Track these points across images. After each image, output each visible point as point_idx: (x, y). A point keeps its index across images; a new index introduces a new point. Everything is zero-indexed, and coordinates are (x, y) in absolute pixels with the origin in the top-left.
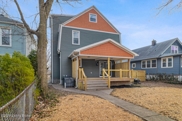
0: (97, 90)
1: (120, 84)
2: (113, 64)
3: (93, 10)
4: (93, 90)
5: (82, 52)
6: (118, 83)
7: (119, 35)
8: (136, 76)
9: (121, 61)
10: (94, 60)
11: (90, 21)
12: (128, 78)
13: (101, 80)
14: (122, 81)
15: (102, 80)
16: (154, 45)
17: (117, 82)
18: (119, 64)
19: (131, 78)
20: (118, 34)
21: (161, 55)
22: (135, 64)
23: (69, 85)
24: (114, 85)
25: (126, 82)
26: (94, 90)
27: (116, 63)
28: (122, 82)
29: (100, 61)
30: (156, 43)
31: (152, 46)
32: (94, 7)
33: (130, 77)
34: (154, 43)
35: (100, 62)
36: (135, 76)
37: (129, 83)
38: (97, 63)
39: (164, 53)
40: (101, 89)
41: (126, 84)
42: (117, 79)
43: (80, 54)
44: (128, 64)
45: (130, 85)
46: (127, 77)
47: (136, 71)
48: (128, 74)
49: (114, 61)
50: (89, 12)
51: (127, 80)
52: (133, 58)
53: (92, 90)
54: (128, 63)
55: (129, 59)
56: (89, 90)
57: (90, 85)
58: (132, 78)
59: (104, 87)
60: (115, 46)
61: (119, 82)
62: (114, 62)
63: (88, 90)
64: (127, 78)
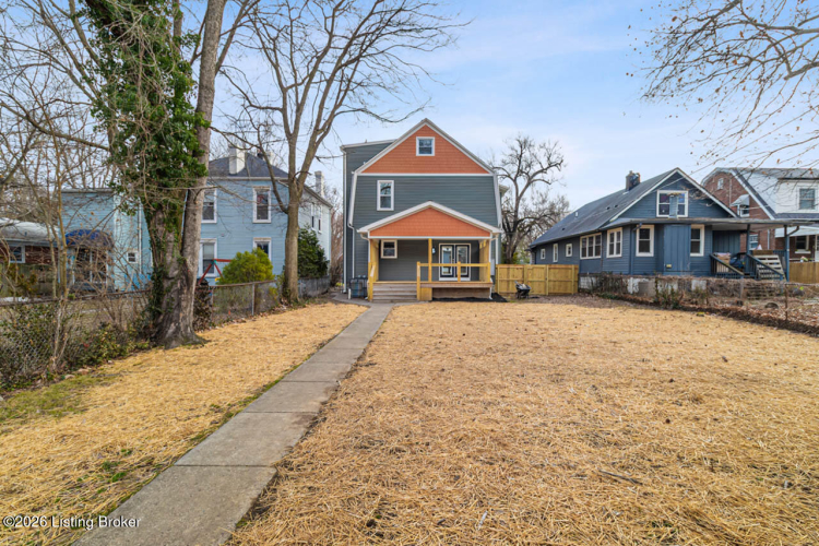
0: (392, 302)
2: (476, 250)
3: (426, 128)
5: (373, 232)
7: (492, 177)
8: (544, 280)
11: (418, 154)
13: (410, 284)
14: (459, 287)
15: (413, 284)
16: (630, 189)
20: (491, 174)
21: (608, 222)
22: (571, 246)
23: (358, 294)
25: (477, 290)
26: (387, 301)
27: (480, 247)
29: (440, 244)
30: (638, 178)
31: (626, 190)
32: (426, 120)
34: (633, 181)
35: (442, 246)
36: (540, 280)
37: (487, 294)
38: (433, 248)
39: (620, 217)
40: (399, 300)
41: (478, 295)
42: (449, 284)
43: (371, 235)
45: (490, 299)
47: (544, 266)
50: (417, 134)
56: (377, 301)
57: (384, 292)
59: (410, 297)
63: (375, 301)
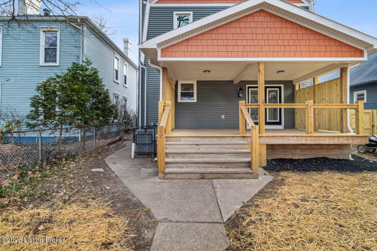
0: (203, 176)
1: (306, 152)
2: (289, 92)
4: (187, 176)
5: (166, 50)
6: (298, 151)
8: (371, 128)
9: (314, 79)
10: (232, 81)
12: (342, 132)
13: (230, 139)
14: (313, 142)
15: (235, 139)
17: (295, 147)
18: (307, 91)
19: (352, 134)
22: (365, 92)
23: (147, 149)
24: (283, 157)
25: (330, 147)
26: (192, 176)
27: (297, 88)
28: (314, 147)
29: (247, 86)
33: (348, 131)
35: (249, 88)
36: (368, 126)
37: (345, 151)
38: (240, 89)
40: (220, 175)
42: (295, 138)
43: (161, 57)
44: (339, 85)
45: (351, 159)
46: (337, 130)
47: (369, 111)
48: (339, 119)
49: (291, 82)
51: (336, 142)
52: (365, 58)
53: (183, 176)
54: (339, 81)
55: (346, 68)
56: (173, 176)
57: (186, 156)
58: (360, 135)
59: (237, 167)
60: (287, 21)
61: (304, 147)
62: (294, 87)
63: (168, 176)
64: (338, 134)
